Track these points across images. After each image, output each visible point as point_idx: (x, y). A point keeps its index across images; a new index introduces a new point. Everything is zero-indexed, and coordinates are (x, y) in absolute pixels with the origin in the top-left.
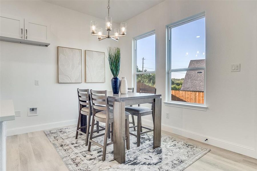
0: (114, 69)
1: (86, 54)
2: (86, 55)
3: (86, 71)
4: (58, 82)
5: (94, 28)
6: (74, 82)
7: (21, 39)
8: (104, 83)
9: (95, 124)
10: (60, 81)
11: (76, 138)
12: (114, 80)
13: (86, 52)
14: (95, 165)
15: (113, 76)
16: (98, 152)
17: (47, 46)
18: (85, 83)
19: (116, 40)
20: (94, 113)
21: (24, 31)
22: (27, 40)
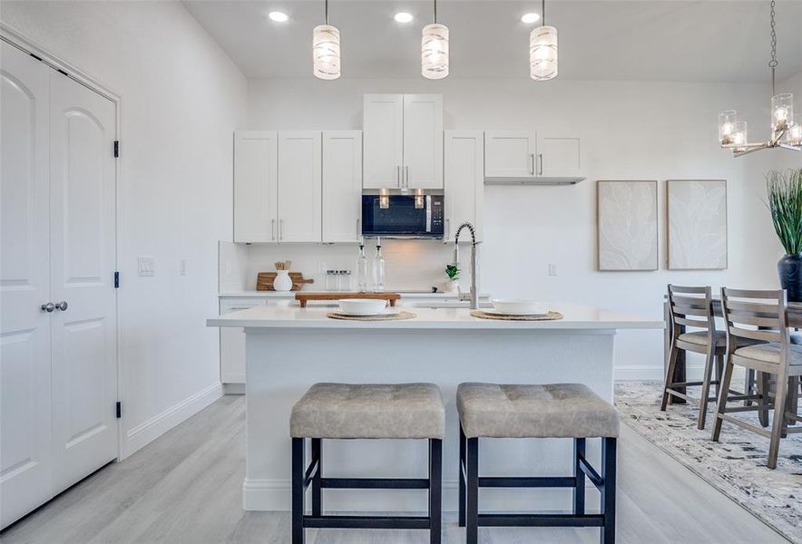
0: (790, 232)
1: (669, 190)
2: (670, 194)
3: (670, 237)
4: (598, 268)
5: (727, 129)
6: (637, 269)
7: (531, 176)
8: (721, 269)
9: (712, 383)
10: (603, 266)
11: (663, 409)
12: (792, 262)
13: (669, 188)
14: (748, 471)
15: (783, 252)
16: (746, 449)
17: (574, 183)
18: (666, 271)
19: (796, 148)
20: (732, 348)
21: (537, 159)
22: (543, 176)
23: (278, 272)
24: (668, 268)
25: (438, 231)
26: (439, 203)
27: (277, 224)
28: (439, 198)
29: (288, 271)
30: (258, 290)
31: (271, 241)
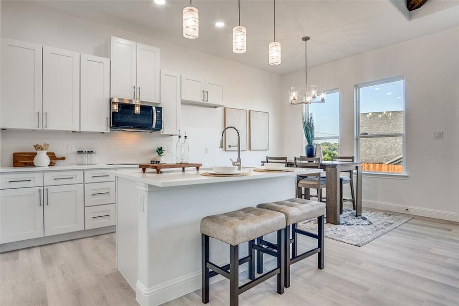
2: (251, 116)
3: (251, 136)
4: (225, 150)
7: (202, 102)
10: (228, 148)
17: (216, 107)
18: (250, 151)
21: (205, 93)
22: (208, 102)
23: (38, 152)
24: (250, 149)
25: (159, 127)
26: (159, 112)
27: (42, 116)
28: (159, 109)
29: (46, 151)
30: (14, 167)
31: (36, 128)
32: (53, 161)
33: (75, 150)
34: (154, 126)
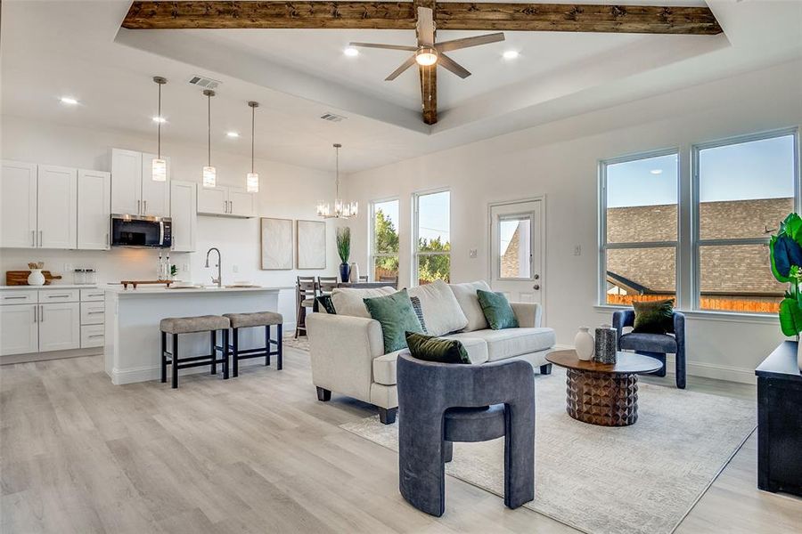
2: (299, 228)
3: (299, 251)
4: (261, 268)
6: (282, 268)
7: (225, 212)
8: (318, 269)
10: (264, 267)
12: (343, 266)
13: (298, 224)
17: (247, 219)
21: (228, 203)
22: (232, 213)
23: (32, 270)
24: (297, 268)
25: (168, 244)
26: (168, 227)
27: (37, 235)
28: (168, 224)
29: (40, 270)
30: (8, 285)
31: (30, 247)
32: (49, 280)
33: (73, 269)
34: (161, 243)
